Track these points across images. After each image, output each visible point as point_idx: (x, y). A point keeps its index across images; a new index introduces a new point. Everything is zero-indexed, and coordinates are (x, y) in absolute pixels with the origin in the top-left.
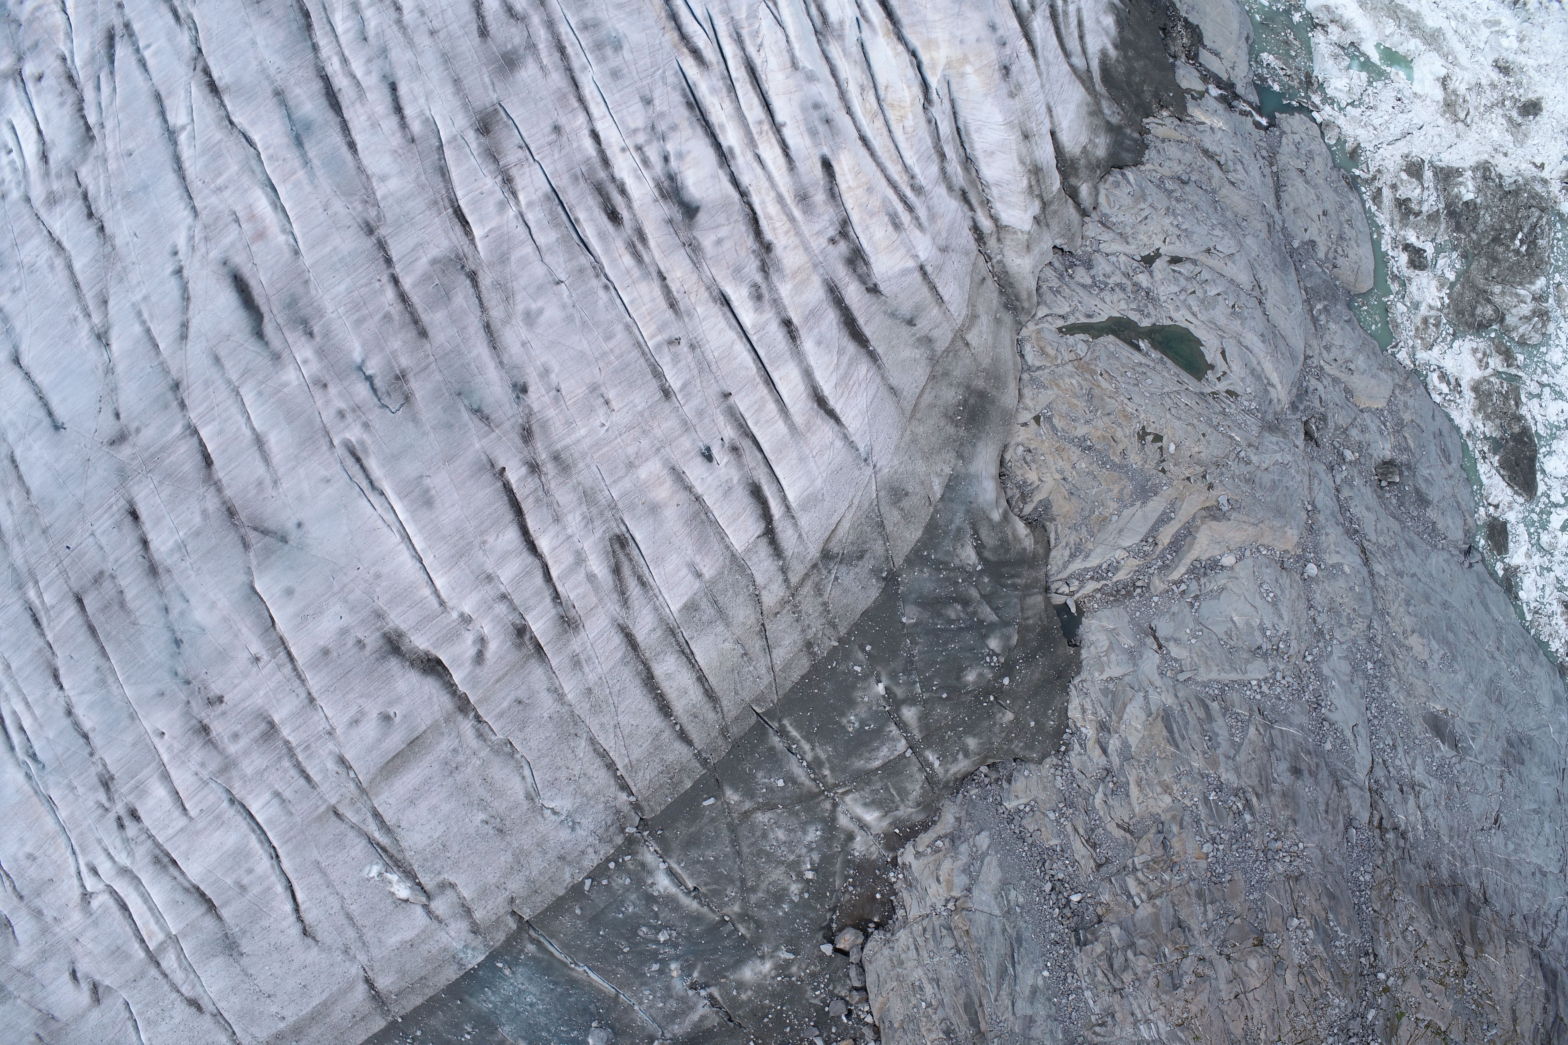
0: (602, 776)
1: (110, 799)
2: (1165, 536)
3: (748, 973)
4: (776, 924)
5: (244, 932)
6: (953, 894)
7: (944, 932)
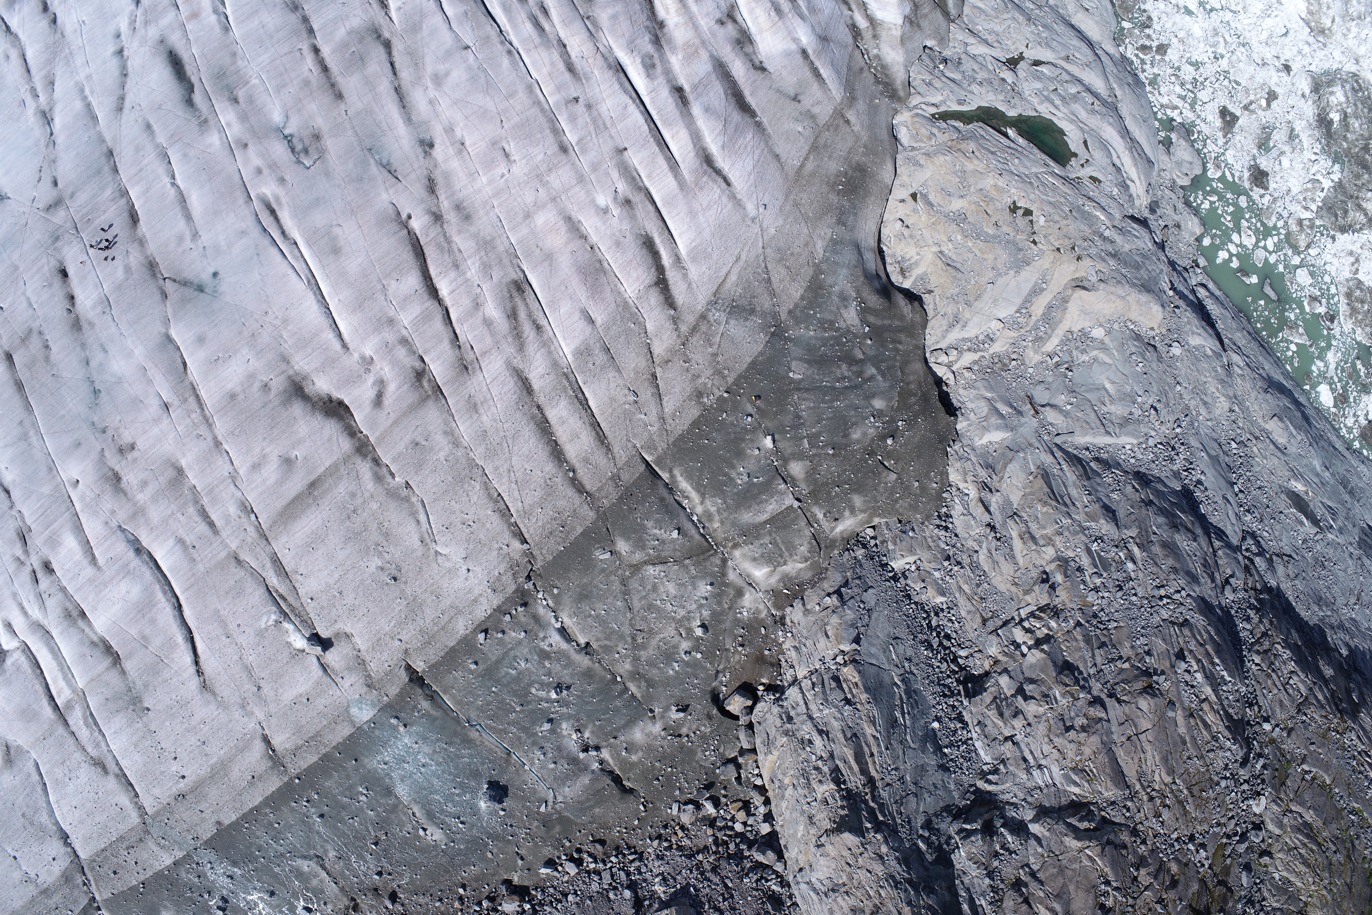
0: (495, 523)
1: (26, 552)
2: (1038, 308)
3: (638, 735)
4: (667, 683)
5: (146, 686)
6: (842, 647)
7: (834, 684)
